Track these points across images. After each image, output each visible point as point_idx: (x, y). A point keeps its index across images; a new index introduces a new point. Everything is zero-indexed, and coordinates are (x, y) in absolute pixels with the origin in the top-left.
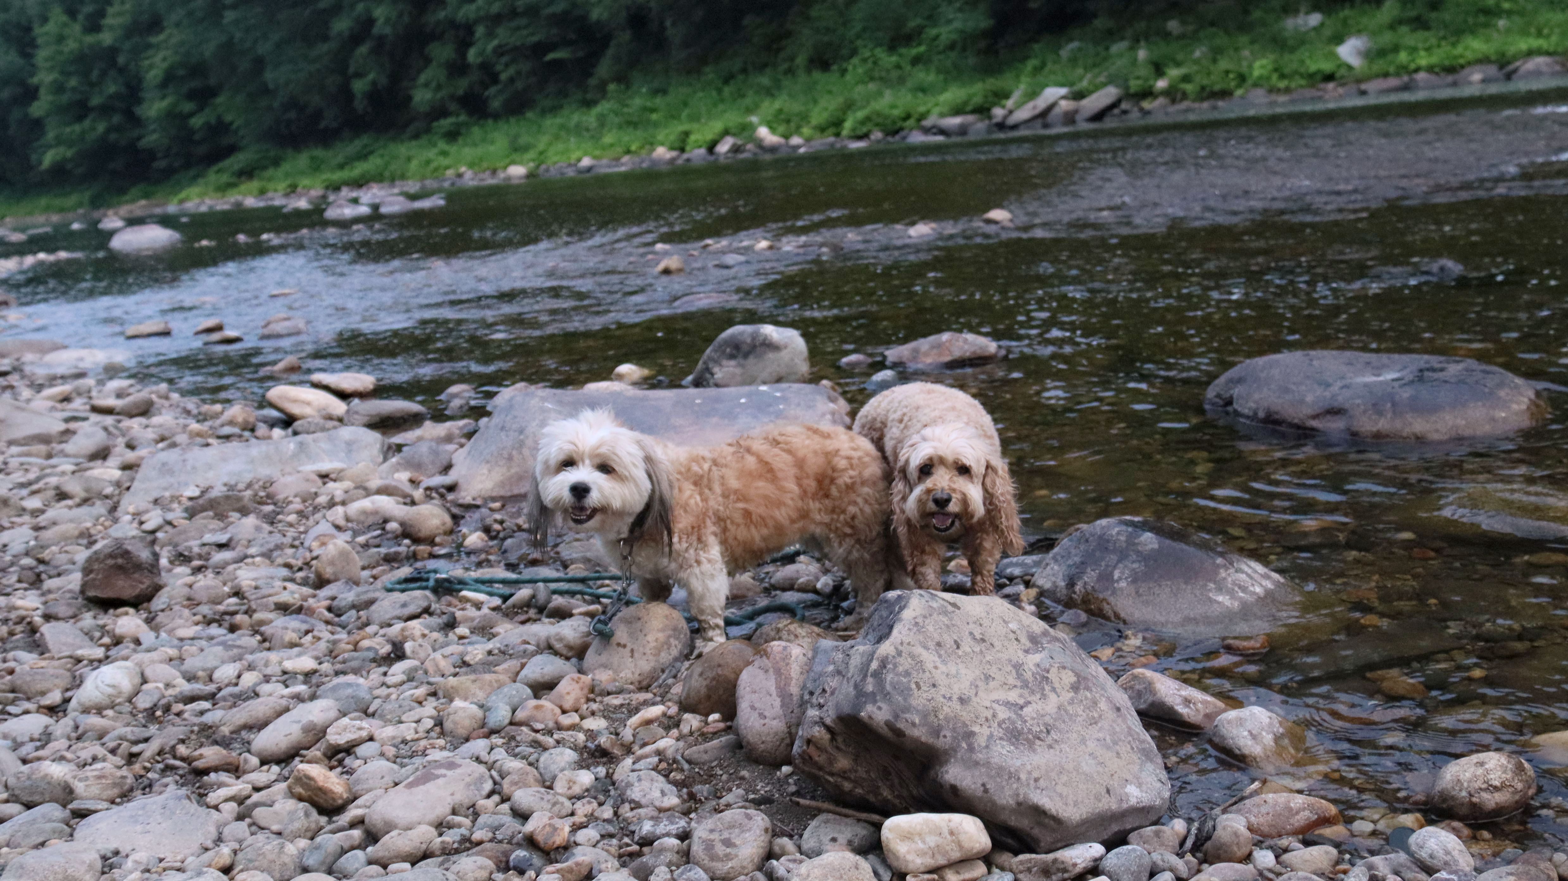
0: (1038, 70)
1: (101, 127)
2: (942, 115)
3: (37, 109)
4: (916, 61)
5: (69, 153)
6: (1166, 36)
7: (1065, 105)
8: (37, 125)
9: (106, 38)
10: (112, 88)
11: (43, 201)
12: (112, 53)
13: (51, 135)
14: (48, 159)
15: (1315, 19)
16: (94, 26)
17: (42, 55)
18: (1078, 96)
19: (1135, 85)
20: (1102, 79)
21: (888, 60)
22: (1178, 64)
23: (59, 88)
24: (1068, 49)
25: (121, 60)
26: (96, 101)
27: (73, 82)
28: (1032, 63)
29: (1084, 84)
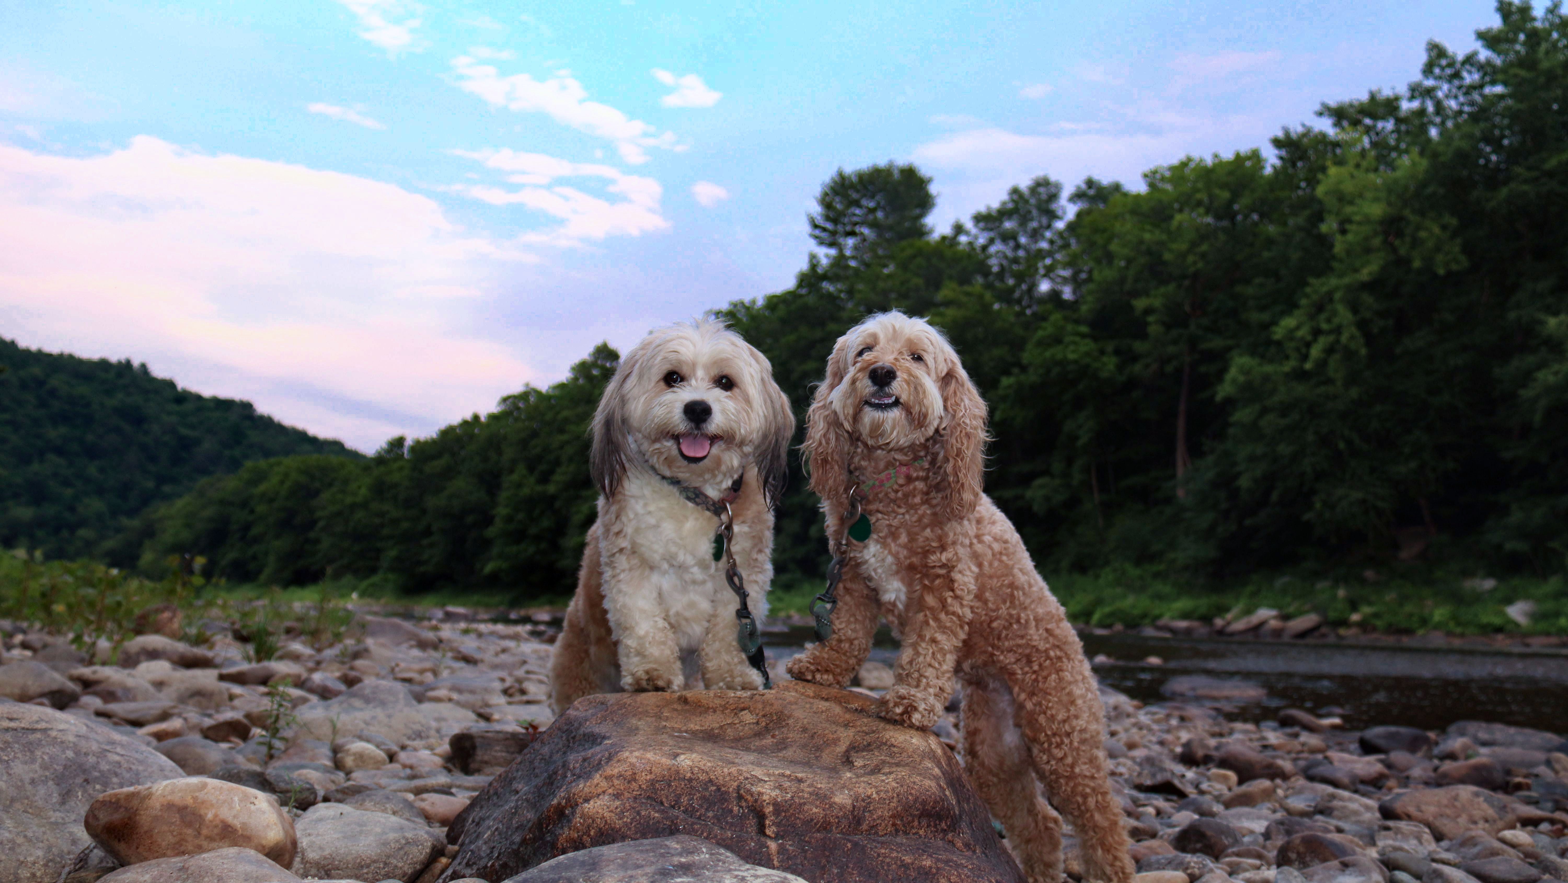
0: (1254, 595)
1: (531, 550)
2: (1173, 618)
3: (491, 532)
4: (1156, 575)
5: (504, 565)
6: (1363, 582)
7: (1274, 623)
8: (487, 544)
9: (551, 489)
10: (546, 523)
11: (475, 598)
12: (554, 498)
13: (495, 550)
14: (489, 568)
15: (1489, 584)
16: (545, 479)
17: (504, 496)
18: (1285, 617)
19: (1332, 615)
20: (1307, 607)
21: (1133, 572)
22: (1370, 603)
23: (509, 519)
24: (1281, 582)
25: (558, 504)
26: (533, 530)
27: (521, 516)
28: (1250, 589)
29: (1291, 609)
